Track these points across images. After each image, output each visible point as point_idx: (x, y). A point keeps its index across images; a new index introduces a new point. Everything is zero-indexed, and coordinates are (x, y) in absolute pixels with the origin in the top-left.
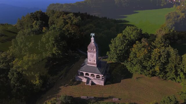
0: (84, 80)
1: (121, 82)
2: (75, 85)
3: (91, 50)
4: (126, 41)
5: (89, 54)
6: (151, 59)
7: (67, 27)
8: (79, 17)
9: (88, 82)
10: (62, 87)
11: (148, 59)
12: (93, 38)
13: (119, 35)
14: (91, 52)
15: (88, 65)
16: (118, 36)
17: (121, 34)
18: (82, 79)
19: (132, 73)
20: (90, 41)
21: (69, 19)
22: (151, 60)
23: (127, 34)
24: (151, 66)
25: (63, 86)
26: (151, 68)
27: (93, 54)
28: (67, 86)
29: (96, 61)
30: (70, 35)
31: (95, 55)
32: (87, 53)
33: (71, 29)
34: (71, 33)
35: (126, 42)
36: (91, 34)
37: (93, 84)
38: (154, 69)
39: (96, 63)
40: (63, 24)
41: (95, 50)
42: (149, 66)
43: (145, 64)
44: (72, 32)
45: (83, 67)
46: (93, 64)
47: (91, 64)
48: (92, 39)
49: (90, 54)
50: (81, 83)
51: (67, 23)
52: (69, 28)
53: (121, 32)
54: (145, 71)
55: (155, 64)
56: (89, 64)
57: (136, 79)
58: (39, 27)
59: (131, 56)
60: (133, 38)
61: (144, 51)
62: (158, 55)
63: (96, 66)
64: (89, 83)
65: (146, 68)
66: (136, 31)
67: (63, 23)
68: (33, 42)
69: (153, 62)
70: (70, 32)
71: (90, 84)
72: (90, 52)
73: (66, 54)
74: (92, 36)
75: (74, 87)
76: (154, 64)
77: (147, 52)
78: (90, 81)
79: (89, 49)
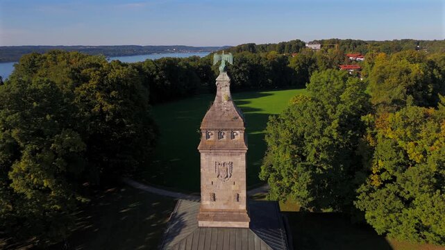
3: (220, 137)
5: (208, 163)
12: (227, 79)
14: (220, 148)
15: (201, 224)
27: (227, 159)
31: (240, 162)
32: (199, 154)
39: (243, 207)
41: (240, 136)
44: (104, 109)
45: (177, 239)
46: (230, 216)
47: (217, 215)
48: (222, 79)
49: (214, 159)
51: (86, 79)
56: (206, 218)
63: (247, 225)
70: (97, 109)
72: (213, 149)
73: (78, 198)
74: (221, 68)
79: (208, 137)
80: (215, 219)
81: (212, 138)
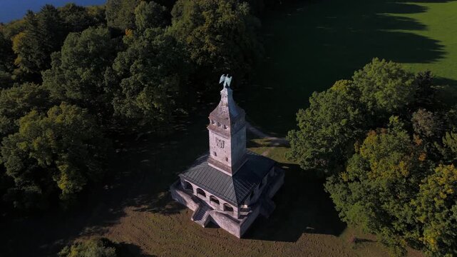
0: (193, 206)
1: (298, 242)
2: (164, 213)
3: (219, 125)
4: (354, 111)
5: (212, 136)
6: (415, 198)
7: (198, 34)
8: (244, 6)
9: (198, 215)
10: (129, 210)
11: (403, 195)
12: (226, 93)
13: (339, 86)
14: (218, 131)
15: (209, 164)
16: (334, 88)
17: (346, 81)
18: (187, 201)
19: (344, 220)
20: (218, 98)
21: (211, 11)
22: (413, 202)
23: (366, 88)
24: (409, 221)
25: (135, 209)
26: (410, 228)
27: (222, 139)
28: (143, 210)
29: (230, 159)
30: (204, 58)
31: (228, 143)
32: (208, 131)
33: (207, 41)
34: (207, 54)
35: (352, 114)
36: (222, 78)
37: (211, 224)
38: (421, 235)
39: (230, 165)
40: (188, 24)
41: (228, 129)
42: (405, 218)
43: (390, 206)
44: (209, 49)
45: (197, 166)
46: (223, 167)
47: (217, 164)
48: (224, 92)
49: (215, 136)
50: (183, 212)
51: (202, 21)
52: (204, 38)
53: (349, 77)
54: (385, 230)
55: (427, 220)
56: (212, 163)
57: (354, 244)
58: (145, 20)
59: (353, 167)
60: (382, 102)
61: (397, 164)
62: (445, 193)
63: (231, 175)
64: (200, 219)
65: (391, 221)
66: (400, 80)
67: (190, 21)
68: (92, 69)
69: (422, 210)
70: (204, 48)
71: (202, 222)
72: (214, 129)
74: (225, 85)
75: (159, 218)
76: (422, 219)
77: (405, 173)
78: (207, 213)
79: (213, 123)
80: (215, 165)
81: (215, 124)
